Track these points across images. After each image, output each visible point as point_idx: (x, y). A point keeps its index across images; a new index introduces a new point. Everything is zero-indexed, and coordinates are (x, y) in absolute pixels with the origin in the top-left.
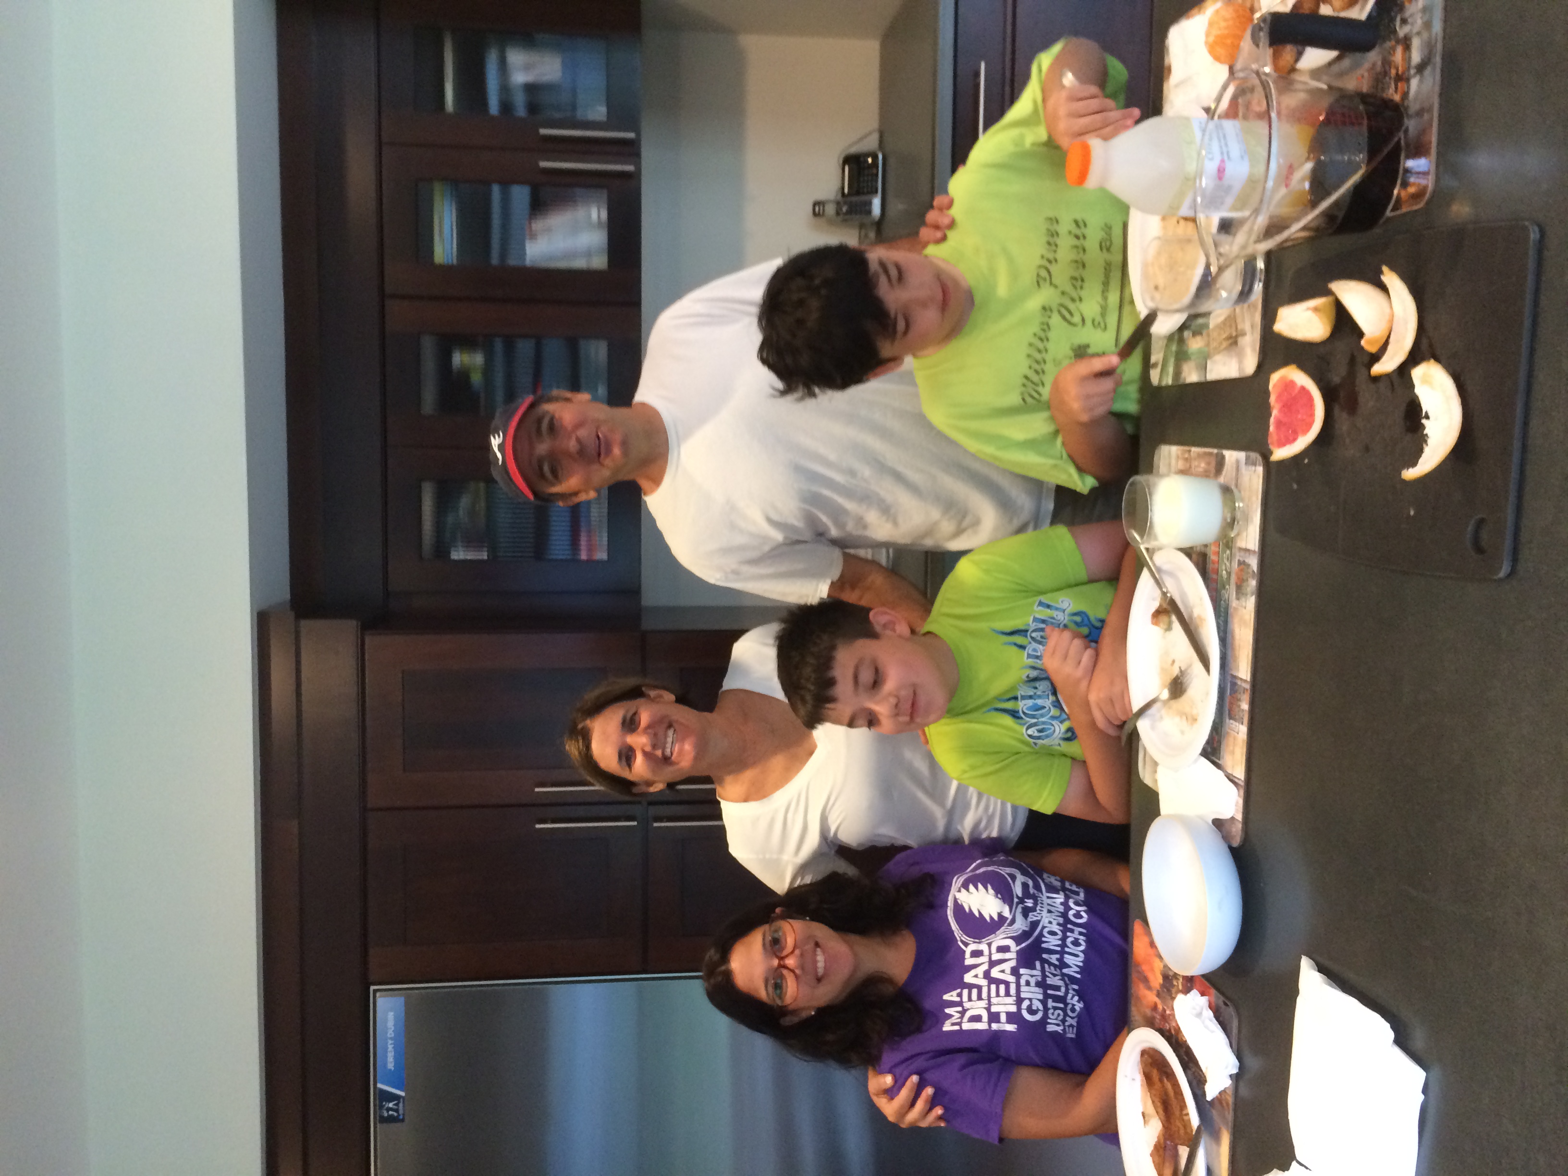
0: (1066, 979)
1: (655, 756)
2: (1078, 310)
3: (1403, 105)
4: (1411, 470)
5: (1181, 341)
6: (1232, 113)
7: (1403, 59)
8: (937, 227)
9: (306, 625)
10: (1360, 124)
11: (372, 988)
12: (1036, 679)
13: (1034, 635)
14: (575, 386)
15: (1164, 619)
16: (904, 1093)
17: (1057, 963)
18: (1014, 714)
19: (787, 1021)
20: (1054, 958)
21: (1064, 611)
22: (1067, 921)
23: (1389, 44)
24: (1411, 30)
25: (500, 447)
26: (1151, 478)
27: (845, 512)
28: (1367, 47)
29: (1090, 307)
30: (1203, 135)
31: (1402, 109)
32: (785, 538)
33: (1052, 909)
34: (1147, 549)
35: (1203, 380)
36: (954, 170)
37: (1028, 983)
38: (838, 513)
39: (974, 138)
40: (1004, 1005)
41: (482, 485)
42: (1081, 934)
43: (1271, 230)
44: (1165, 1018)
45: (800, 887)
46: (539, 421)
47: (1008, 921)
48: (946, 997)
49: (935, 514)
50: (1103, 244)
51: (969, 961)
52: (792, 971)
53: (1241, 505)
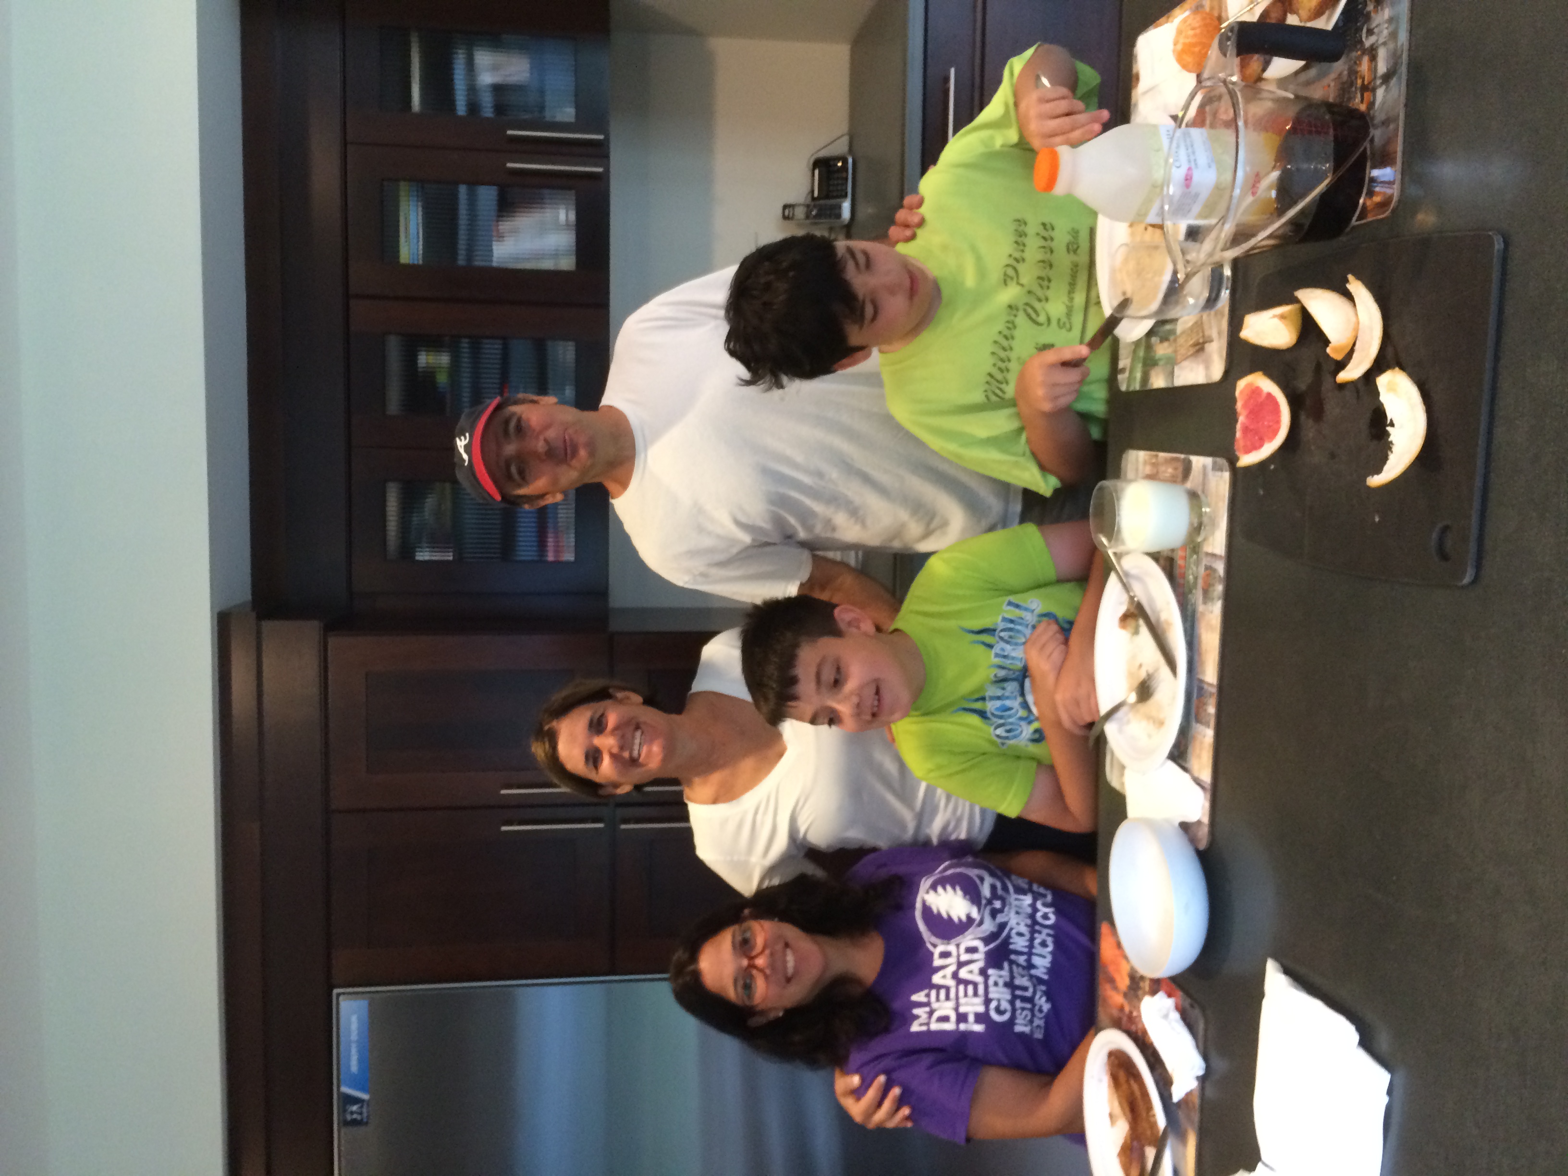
0: (1034, 980)
1: (623, 758)
2: (1043, 309)
3: (1369, 114)
4: (1376, 477)
5: (1149, 347)
6: (1199, 121)
7: (1369, 69)
8: (907, 226)
9: (267, 626)
10: (1327, 133)
11: (336, 991)
12: (1004, 680)
13: (1002, 634)
14: (543, 390)
15: (1131, 622)
16: (872, 1093)
17: (1024, 964)
18: (982, 714)
19: (756, 1021)
20: (1022, 959)
21: (1033, 611)
22: (1035, 922)
23: (1355, 54)
24: (1377, 41)
25: (467, 448)
26: (1119, 484)
27: (813, 514)
28: (1334, 57)
29: (1056, 308)
30: (1171, 142)
31: (1368, 118)
32: (753, 540)
33: (1020, 910)
34: (1115, 554)
35: (1170, 386)
36: (924, 171)
37: (996, 984)
38: (805, 516)
39: (944, 141)
40: (973, 1006)
41: (448, 486)
42: (1048, 935)
43: (1238, 238)
44: (1130, 1018)
45: (767, 888)
46: (507, 422)
47: (977, 922)
48: (915, 998)
49: (904, 515)
50: (1070, 247)
51: (937, 962)
52: (761, 970)
53: (1208, 510)
